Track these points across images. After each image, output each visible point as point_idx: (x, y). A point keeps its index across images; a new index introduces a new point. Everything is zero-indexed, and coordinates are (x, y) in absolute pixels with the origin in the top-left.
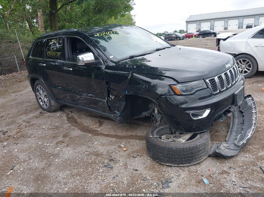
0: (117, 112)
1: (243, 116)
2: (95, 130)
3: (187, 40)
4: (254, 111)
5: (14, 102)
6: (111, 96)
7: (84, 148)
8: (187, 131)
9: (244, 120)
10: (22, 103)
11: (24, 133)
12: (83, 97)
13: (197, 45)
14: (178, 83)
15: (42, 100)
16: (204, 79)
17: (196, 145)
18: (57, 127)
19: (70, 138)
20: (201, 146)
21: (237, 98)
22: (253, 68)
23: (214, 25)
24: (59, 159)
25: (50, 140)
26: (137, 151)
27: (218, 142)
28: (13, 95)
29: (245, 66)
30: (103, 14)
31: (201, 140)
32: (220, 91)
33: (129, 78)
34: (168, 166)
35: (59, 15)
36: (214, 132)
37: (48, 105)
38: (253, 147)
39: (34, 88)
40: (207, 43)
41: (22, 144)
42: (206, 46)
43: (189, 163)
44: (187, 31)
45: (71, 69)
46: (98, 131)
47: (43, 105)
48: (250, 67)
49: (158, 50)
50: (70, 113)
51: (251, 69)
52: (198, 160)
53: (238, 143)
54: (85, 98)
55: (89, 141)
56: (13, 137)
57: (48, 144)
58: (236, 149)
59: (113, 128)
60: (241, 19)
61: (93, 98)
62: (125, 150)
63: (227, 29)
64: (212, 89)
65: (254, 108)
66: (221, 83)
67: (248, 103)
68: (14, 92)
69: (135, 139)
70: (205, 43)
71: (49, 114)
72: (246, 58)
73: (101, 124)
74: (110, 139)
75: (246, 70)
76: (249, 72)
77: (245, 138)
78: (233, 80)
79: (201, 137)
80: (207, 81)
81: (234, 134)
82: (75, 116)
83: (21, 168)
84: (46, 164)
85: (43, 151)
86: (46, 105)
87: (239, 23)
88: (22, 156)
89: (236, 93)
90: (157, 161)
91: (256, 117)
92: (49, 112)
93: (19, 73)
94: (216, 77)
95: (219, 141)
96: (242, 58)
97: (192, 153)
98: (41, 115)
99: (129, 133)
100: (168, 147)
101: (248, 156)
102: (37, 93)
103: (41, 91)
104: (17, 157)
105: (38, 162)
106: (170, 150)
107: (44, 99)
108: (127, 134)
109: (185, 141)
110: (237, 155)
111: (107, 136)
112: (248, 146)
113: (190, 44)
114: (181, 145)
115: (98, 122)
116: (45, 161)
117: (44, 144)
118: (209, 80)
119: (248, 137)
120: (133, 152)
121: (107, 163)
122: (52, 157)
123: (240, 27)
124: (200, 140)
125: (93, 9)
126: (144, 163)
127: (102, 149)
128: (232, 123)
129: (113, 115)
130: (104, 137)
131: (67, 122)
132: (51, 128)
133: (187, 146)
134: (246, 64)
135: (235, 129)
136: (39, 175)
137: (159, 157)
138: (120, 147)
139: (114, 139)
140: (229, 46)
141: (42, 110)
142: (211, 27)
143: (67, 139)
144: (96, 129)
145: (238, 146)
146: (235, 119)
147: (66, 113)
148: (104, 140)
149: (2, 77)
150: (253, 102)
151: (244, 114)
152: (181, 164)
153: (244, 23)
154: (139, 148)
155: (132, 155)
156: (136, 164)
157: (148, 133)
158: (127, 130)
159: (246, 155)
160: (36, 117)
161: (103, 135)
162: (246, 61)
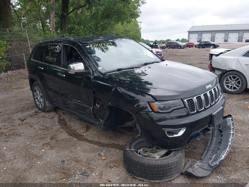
0: (101, 120)
1: (222, 135)
2: (80, 135)
3: (187, 49)
4: (232, 132)
5: (15, 99)
6: (97, 105)
7: (67, 152)
8: (163, 147)
9: (222, 140)
10: (21, 100)
11: (16, 131)
12: (73, 102)
13: (196, 55)
14: (156, 101)
15: (38, 100)
16: (182, 99)
17: (168, 163)
18: (47, 129)
19: (57, 141)
20: (173, 164)
21: (215, 119)
22: (242, 85)
23: (214, 37)
24: (41, 161)
25: (38, 141)
26: (115, 162)
27: (193, 159)
28: (16, 91)
29: (235, 83)
30: (111, 20)
31: (175, 158)
32: (197, 111)
33: (113, 90)
34: (140, 180)
35: (70, 17)
36: (192, 148)
37: (43, 105)
38: (226, 168)
39: (32, 88)
40: (205, 54)
41: (11, 142)
42: (204, 57)
43: (160, 180)
44: (188, 41)
45: (64, 76)
46: (83, 136)
47: (39, 104)
48: (239, 84)
49: (146, 64)
50: (62, 115)
51: (240, 86)
52: (170, 178)
53: (211, 164)
54: (74, 103)
55: (73, 146)
56: (5, 134)
57: (35, 145)
58: (209, 169)
59: (98, 135)
60: (241, 33)
61: (81, 104)
62: (104, 159)
63: (227, 42)
64: (189, 108)
65: (233, 128)
66: (199, 103)
67: (228, 123)
68: (17, 88)
69: (115, 148)
70: (204, 54)
71: (43, 114)
72: (236, 75)
73: (88, 129)
74: (92, 145)
75: (235, 86)
76: (238, 88)
77: (219, 159)
78: (213, 100)
79: (175, 155)
80: (185, 100)
81: (210, 153)
82: (66, 119)
83: (5, 168)
84: (28, 165)
85: (29, 151)
86: (42, 105)
87: (239, 37)
88: (9, 155)
89: (214, 114)
90: (131, 174)
91: (232, 138)
92: (44, 112)
93: (25, 69)
94: (195, 98)
95: (195, 158)
96: (232, 74)
97: (163, 170)
98: (36, 115)
99: (112, 142)
100: (141, 162)
101: (219, 178)
102: (35, 93)
103: (38, 91)
104: (3, 155)
105: (21, 163)
106: (143, 165)
107: (40, 99)
108: (110, 142)
109: (159, 157)
110: (209, 176)
111: (91, 142)
112: (221, 167)
113: (189, 53)
114: (154, 162)
115: (86, 127)
116: (28, 163)
117: (32, 144)
118: (187, 100)
119: (222, 159)
120: (111, 162)
121: (84, 170)
122: (35, 159)
123: (240, 40)
124: (173, 158)
125: (102, 14)
126: (119, 175)
127: (83, 156)
128: (210, 142)
129: (98, 123)
130: (87, 143)
131: (57, 124)
132: (42, 128)
133: (159, 163)
134: (236, 81)
135: (212, 148)
136: (19, 176)
137: (132, 171)
138: (100, 155)
139: (96, 147)
140: (221, 62)
141: (38, 109)
142: (211, 38)
143: (54, 141)
144: (82, 134)
145: (211, 167)
146: (213, 137)
147: (59, 114)
148: (87, 146)
149: (10, 72)
150: (232, 122)
151: (223, 133)
152: (152, 180)
153: (244, 37)
154: (118, 158)
155: (109, 165)
156: (111, 174)
157: (126, 145)
158: (111, 138)
159: (218, 177)
160: (31, 116)
161: (87, 140)
162: (236, 77)
